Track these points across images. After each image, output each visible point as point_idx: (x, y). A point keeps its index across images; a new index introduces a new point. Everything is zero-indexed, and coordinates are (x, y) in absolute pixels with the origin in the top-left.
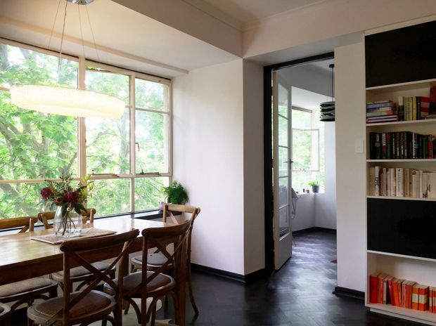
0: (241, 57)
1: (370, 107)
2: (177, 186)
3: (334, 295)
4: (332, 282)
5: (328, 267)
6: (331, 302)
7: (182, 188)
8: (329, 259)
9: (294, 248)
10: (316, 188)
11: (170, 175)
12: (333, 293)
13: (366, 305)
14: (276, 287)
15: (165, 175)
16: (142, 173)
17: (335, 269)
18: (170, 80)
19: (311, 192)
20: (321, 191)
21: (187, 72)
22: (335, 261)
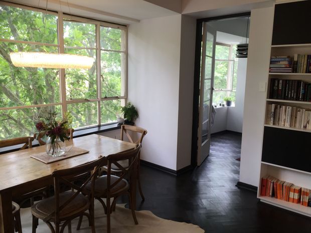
0: (181, 13)
1: (274, 60)
2: (131, 106)
3: (236, 188)
4: (236, 176)
5: (234, 164)
6: (234, 193)
7: (134, 108)
8: (234, 157)
9: (211, 147)
10: (229, 103)
11: (126, 97)
12: (236, 186)
13: (258, 197)
14: (198, 179)
15: (122, 98)
16: (106, 98)
17: (239, 165)
18: (126, 26)
19: (226, 106)
20: (233, 105)
21: (139, 21)
22: (239, 159)
